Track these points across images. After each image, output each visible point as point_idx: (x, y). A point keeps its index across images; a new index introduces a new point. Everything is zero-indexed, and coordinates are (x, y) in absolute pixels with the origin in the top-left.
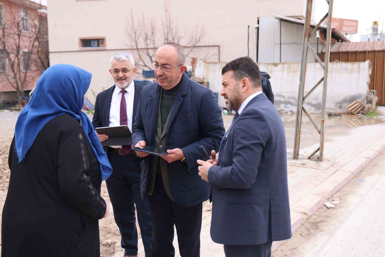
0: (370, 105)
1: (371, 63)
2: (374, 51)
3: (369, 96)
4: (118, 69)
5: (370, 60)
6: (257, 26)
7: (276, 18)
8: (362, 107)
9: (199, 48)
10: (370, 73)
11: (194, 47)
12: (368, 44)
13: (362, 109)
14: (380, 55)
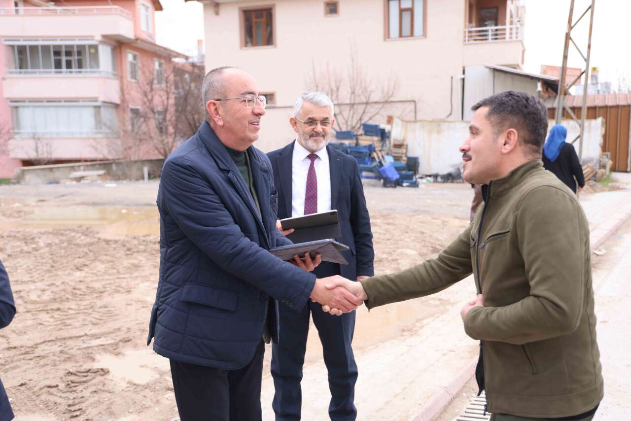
0: (603, 170)
1: (604, 120)
2: (606, 107)
3: (602, 160)
4: (316, 118)
5: (604, 117)
6: (463, 76)
7: (487, 67)
8: (594, 172)
9: (393, 104)
10: (603, 132)
11: (387, 102)
12: (598, 98)
13: (594, 176)
14: (613, 110)
